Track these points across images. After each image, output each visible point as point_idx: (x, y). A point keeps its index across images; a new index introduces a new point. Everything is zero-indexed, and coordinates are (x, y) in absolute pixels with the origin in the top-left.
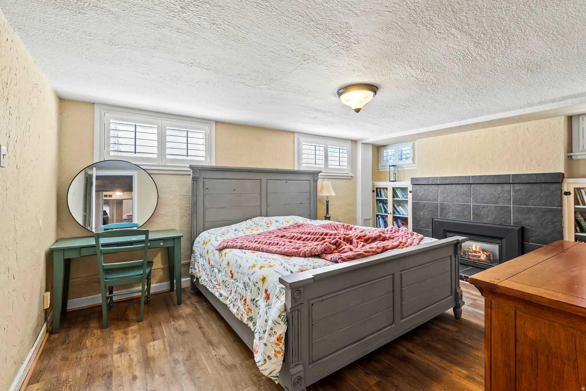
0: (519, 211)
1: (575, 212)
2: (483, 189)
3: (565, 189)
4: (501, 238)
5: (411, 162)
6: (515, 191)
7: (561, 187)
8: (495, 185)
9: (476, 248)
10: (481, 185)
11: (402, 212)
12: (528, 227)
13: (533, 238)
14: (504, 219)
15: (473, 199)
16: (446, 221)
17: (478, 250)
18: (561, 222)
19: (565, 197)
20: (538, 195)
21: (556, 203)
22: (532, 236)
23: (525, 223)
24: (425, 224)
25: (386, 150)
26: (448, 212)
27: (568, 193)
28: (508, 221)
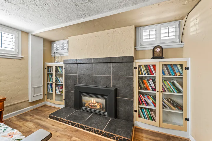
0: (115, 79)
1: (139, 78)
2: (98, 66)
3: (135, 66)
4: (106, 96)
5: (67, 51)
6: (113, 67)
7: (133, 64)
8: (104, 64)
9: (93, 101)
10: (97, 64)
11: (61, 81)
12: (118, 88)
13: (121, 95)
14: (108, 84)
15: (94, 72)
16: (81, 86)
17: (94, 102)
18: (133, 84)
19: (134, 70)
20: (123, 69)
21: (131, 74)
22: (120, 93)
23: (117, 86)
24: (71, 89)
25: (55, 44)
26: (82, 80)
27: (136, 68)
28: (110, 85)
